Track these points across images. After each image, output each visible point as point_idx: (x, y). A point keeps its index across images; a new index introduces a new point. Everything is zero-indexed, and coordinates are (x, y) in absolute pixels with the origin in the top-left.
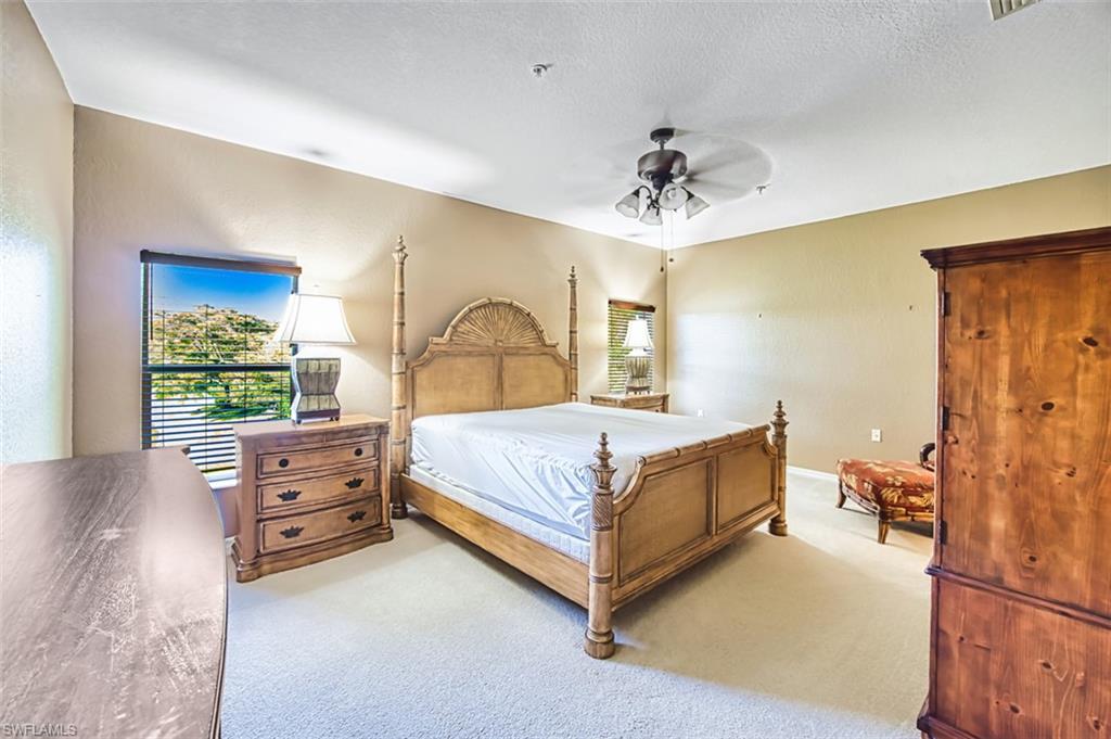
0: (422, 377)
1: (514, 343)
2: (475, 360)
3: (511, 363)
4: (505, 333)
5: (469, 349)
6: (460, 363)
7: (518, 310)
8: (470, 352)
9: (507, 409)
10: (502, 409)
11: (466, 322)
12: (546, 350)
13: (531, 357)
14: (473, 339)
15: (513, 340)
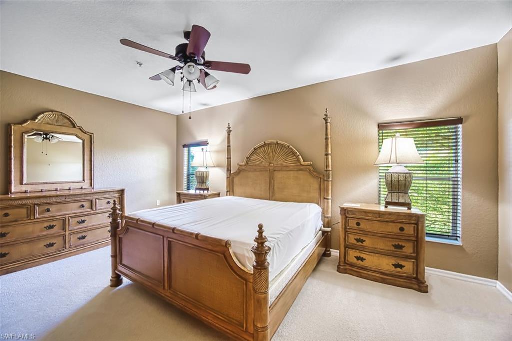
0: (236, 180)
1: (281, 164)
2: (258, 173)
3: (279, 175)
4: (275, 159)
5: (255, 168)
6: (251, 175)
7: (283, 146)
8: (255, 169)
9: (274, 200)
10: (272, 200)
11: (255, 155)
12: (302, 167)
13: (292, 172)
14: (258, 162)
15: (279, 163)
